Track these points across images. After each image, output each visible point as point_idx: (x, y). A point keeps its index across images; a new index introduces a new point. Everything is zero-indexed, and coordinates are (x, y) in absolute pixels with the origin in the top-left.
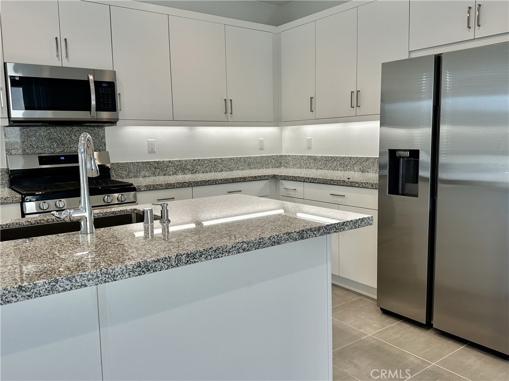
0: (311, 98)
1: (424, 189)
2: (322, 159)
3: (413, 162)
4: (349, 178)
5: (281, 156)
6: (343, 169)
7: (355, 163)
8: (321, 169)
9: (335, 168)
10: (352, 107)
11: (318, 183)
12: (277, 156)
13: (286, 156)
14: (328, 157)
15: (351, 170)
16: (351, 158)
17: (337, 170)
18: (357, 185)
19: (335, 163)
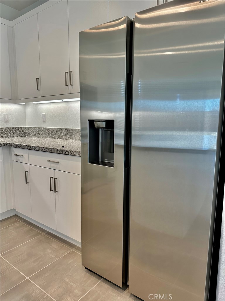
0: (37, 79)
1: (119, 156)
2: (53, 131)
3: (109, 132)
4: (63, 147)
5: (25, 128)
6: (68, 138)
7: (76, 134)
8: (53, 138)
9: (62, 137)
10: (66, 85)
11: (37, 150)
12: (22, 128)
13: (28, 128)
14: (57, 129)
15: (73, 139)
16: (73, 130)
17: (64, 139)
18: (67, 153)
19: (62, 133)
